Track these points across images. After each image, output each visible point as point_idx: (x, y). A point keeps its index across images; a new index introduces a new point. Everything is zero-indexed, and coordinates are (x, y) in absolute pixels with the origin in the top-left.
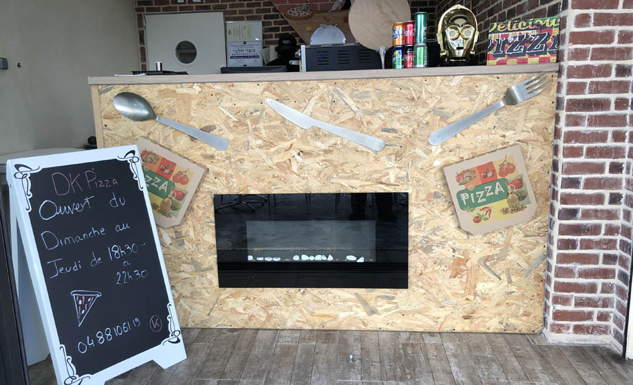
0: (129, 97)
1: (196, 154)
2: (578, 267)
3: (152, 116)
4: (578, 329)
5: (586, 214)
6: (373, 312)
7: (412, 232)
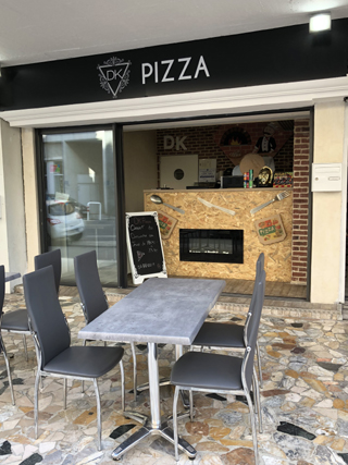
0: (155, 197)
1: (175, 215)
2: (300, 257)
3: (162, 202)
4: (301, 280)
5: (302, 238)
6: (231, 272)
7: (245, 244)
